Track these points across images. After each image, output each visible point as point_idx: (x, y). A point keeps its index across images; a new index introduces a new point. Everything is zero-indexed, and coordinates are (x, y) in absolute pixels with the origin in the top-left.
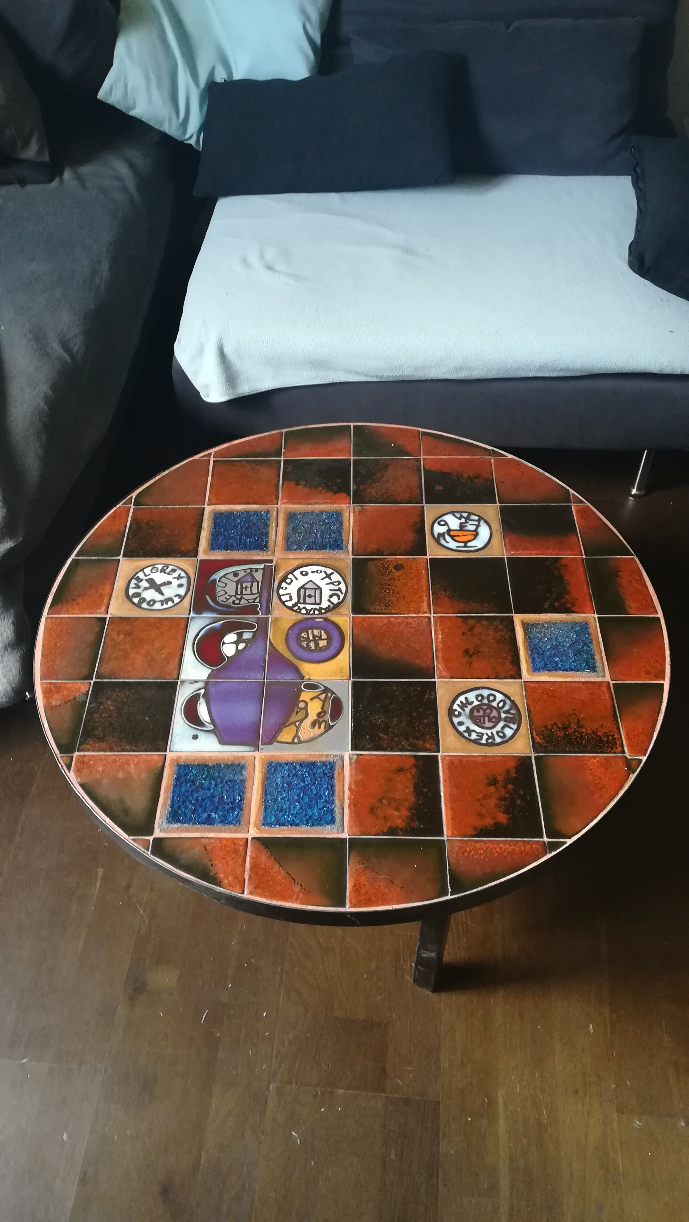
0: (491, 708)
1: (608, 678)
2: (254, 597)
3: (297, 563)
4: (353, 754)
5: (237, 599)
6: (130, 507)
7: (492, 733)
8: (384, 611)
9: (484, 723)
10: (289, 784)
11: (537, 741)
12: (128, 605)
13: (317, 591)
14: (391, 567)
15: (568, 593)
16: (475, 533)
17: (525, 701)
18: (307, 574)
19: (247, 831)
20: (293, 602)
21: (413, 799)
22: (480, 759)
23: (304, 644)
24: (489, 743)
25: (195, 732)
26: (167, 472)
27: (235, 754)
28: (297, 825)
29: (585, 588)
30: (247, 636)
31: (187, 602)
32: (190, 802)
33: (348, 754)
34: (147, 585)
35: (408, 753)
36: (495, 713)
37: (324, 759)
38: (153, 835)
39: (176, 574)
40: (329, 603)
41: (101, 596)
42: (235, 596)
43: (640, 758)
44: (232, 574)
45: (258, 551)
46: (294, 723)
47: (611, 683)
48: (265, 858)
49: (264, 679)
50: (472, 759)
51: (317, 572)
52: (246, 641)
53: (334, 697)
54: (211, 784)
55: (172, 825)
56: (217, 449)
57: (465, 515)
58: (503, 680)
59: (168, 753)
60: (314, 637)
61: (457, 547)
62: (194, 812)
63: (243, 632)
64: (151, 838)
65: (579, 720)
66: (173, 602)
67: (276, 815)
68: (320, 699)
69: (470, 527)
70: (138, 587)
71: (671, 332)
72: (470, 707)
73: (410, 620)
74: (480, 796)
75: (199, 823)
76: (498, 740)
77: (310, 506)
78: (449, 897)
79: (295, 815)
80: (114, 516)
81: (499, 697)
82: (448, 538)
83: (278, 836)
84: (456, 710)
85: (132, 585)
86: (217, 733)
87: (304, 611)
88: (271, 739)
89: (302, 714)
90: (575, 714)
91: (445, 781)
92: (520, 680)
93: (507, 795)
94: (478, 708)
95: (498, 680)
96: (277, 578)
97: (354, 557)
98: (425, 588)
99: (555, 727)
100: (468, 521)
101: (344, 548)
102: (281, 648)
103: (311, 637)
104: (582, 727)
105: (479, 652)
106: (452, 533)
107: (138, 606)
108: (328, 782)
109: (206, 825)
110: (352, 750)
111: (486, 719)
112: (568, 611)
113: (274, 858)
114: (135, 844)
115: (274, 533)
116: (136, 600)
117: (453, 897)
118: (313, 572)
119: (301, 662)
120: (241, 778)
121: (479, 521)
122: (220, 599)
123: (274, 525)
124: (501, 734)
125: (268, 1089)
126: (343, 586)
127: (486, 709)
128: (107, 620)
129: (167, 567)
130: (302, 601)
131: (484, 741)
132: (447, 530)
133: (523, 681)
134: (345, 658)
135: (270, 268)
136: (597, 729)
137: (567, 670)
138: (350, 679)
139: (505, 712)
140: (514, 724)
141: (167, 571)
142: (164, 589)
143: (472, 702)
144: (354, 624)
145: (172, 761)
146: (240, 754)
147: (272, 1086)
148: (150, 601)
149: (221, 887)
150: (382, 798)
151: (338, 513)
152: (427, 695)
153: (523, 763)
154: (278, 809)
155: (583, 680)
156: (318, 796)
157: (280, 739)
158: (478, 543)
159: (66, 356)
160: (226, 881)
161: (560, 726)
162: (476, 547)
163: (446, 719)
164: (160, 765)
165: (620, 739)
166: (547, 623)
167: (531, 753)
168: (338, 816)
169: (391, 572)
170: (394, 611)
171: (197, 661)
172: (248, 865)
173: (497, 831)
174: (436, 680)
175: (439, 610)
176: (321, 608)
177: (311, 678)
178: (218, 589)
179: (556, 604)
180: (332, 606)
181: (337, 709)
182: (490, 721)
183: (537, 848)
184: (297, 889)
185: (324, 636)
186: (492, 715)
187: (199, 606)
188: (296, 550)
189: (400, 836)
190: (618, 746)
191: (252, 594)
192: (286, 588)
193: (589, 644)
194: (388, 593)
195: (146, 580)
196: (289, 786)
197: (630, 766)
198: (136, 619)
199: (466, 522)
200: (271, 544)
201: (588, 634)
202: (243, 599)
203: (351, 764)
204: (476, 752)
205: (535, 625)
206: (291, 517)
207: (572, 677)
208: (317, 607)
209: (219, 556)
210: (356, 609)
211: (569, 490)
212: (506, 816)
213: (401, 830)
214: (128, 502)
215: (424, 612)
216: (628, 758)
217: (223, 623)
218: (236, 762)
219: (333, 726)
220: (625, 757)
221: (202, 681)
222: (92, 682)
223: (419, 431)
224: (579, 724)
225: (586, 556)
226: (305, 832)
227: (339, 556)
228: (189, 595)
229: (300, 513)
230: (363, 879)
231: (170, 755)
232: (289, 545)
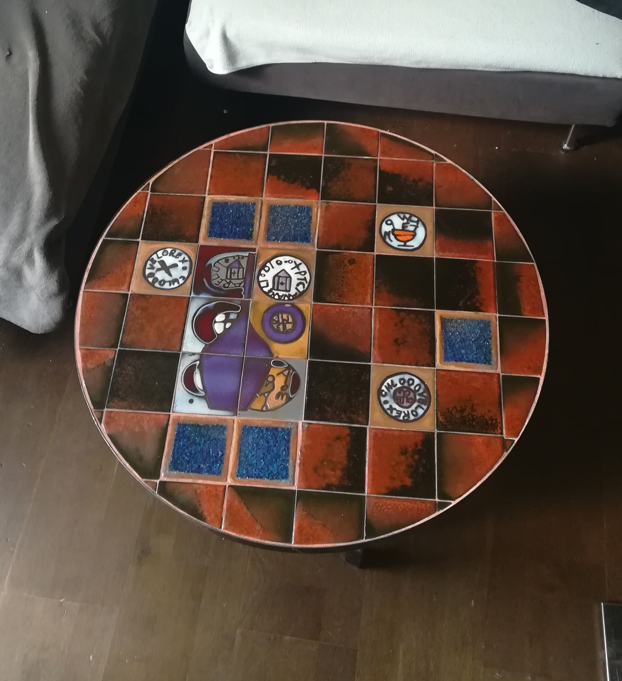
1: (499, 371)
2: (240, 281)
3: (274, 253)
4: (305, 423)
5: (227, 283)
6: (148, 193)
7: (408, 412)
8: (337, 301)
9: (403, 403)
10: (258, 444)
11: (440, 420)
12: (145, 283)
13: (288, 279)
14: (346, 261)
15: (479, 293)
16: (413, 234)
17: (436, 386)
19: (225, 480)
21: (346, 462)
22: (396, 433)
23: (275, 326)
24: (405, 420)
25: (191, 397)
26: (177, 161)
27: (220, 417)
28: (261, 478)
29: (492, 289)
30: (233, 316)
31: (189, 284)
32: (186, 455)
33: (302, 422)
35: (345, 425)
36: (412, 395)
37: (283, 426)
38: (159, 478)
39: (181, 258)
40: (296, 291)
41: (125, 275)
42: (225, 280)
43: (514, 439)
44: (224, 259)
45: (245, 240)
46: (264, 394)
47: (501, 374)
48: (237, 502)
49: (244, 355)
50: (391, 432)
52: (231, 321)
53: (294, 373)
54: (201, 440)
55: (173, 472)
56: (217, 140)
57: (407, 216)
58: (421, 367)
59: (171, 413)
60: (283, 320)
61: (398, 246)
62: (188, 462)
64: (158, 481)
65: (473, 405)
66: (178, 283)
67: (247, 469)
68: (284, 375)
70: (152, 268)
71: (596, 44)
72: (394, 389)
73: (356, 310)
74: (394, 463)
75: (192, 472)
76: (412, 417)
77: (287, 200)
78: (364, 540)
79: (261, 470)
80: (135, 201)
81: (417, 381)
82: (392, 237)
83: (247, 485)
84: (383, 391)
85: (148, 266)
86: (207, 399)
87: (276, 297)
88: (246, 407)
89: (270, 386)
90: (471, 400)
91: (370, 449)
92: (433, 368)
93: (414, 464)
94: (399, 390)
95: (417, 367)
96: (258, 265)
97: (318, 250)
98: (370, 282)
99: (455, 409)
100: (409, 222)
101: (311, 241)
102: (258, 329)
103: (281, 321)
104: (474, 411)
105: (405, 342)
106: (396, 232)
107: (152, 284)
108: (285, 445)
109: (197, 474)
110: (304, 419)
112: (477, 309)
113: (244, 502)
114: (147, 485)
115: (258, 224)
116: (151, 280)
117: (367, 540)
118: (286, 262)
119: (272, 342)
120: (223, 437)
121: (417, 222)
122: (214, 282)
123: (258, 216)
124: (414, 413)
126: (308, 276)
127: (406, 391)
128: (129, 296)
129: (175, 251)
130: (276, 288)
131: (401, 418)
132: (392, 230)
133: (435, 368)
134: (304, 341)
136: (485, 413)
137: (469, 362)
138: (307, 359)
139: (419, 395)
141: (175, 254)
142: (172, 271)
143: (396, 385)
144: (315, 310)
145: (174, 420)
146: (224, 417)
149: (206, 522)
150: (324, 460)
151: (309, 208)
152: (363, 376)
153: (428, 437)
154: (248, 464)
155: (480, 371)
156: (278, 456)
157: (253, 406)
158: (415, 243)
160: (209, 518)
161: (458, 409)
162: (413, 246)
163: (376, 398)
164: (165, 422)
165: (501, 423)
166: (460, 319)
167: (435, 430)
168: (290, 473)
169: (345, 265)
170: (344, 302)
171: (195, 337)
172: (225, 507)
173: (403, 491)
174: (371, 363)
175: (379, 302)
176: (290, 295)
177: (279, 356)
178: (213, 273)
179: (469, 303)
181: (296, 384)
182: (408, 401)
183: (430, 507)
184: (258, 527)
185: (290, 320)
186: (409, 397)
187: (198, 287)
188: (274, 240)
189: (334, 491)
190: (498, 428)
191: (238, 279)
193: (489, 340)
194: (342, 284)
195: (159, 262)
196: (257, 446)
197: (505, 444)
198: (151, 296)
199: (408, 223)
200: (255, 234)
201: (490, 332)
202: (231, 283)
203: (303, 431)
204: (395, 426)
205: (451, 320)
206: (272, 209)
207: (472, 368)
208: (287, 293)
209: (214, 242)
210: (317, 297)
211: (491, 197)
212: (411, 480)
213: (335, 486)
214: (147, 188)
215: (368, 304)
216: (505, 438)
217: (216, 304)
218: (221, 424)
219: (292, 398)
220: (503, 438)
221: (198, 354)
222: (117, 350)
223: (379, 132)
224: (473, 410)
225: (497, 260)
226: (267, 484)
227: (308, 247)
228: (191, 276)
229: (279, 206)
230: (306, 523)
231: (172, 415)
232: (269, 236)
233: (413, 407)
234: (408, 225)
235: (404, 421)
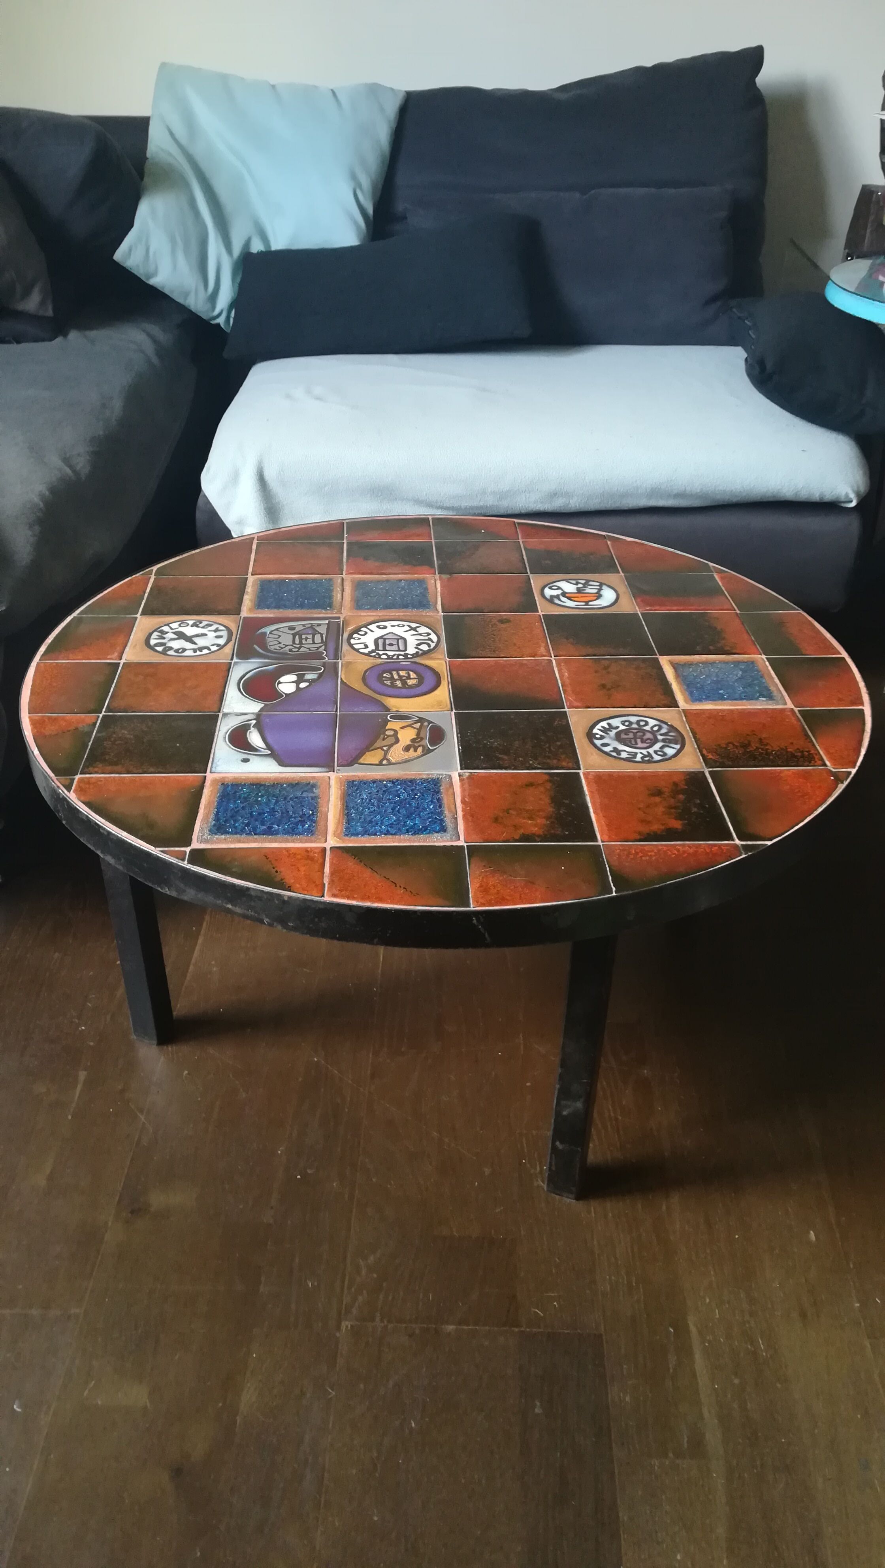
3: (372, 619)
4: (464, 773)
6: (150, 577)
8: (491, 656)
10: (379, 799)
11: (709, 758)
12: (149, 652)
14: (494, 621)
15: (723, 638)
16: (597, 595)
17: (687, 725)
19: (323, 839)
21: (551, 809)
22: (636, 775)
25: (246, 756)
27: (303, 775)
28: (393, 834)
29: (745, 635)
31: (228, 650)
32: (242, 817)
33: (456, 773)
35: (538, 771)
37: (424, 777)
38: (190, 845)
40: (417, 650)
41: (113, 645)
42: (291, 645)
43: (849, 770)
44: (287, 628)
45: (320, 610)
46: (381, 748)
47: (795, 709)
48: (351, 864)
49: (336, 711)
50: (625, 775)
51: (398, 626)
53: (432, 726)
54: (270, 801)
55: (217, 837)
56: (261, 534)
58: (654, 709)
59: (208, 774)
62: (247, 825)
63: (305, 674)
64: (188, 850)
65: (760, 739)
67: (364, 827)
71: (803, 450)
73: (522, 662)
74: (641, 805)
75: (255, 834)
76: (656, 758)
77: (384, 576)
78: (614, 894)
79: (391, 825)
80: (129, 584)
81: (652, 722)
83: (368, 845)
84: (597, 734)
88: (352, 761)
90: (755, 735)
91: (591, 792)
92: (677, 708)
93: (679, 804)
94: (625, 732)
95: (649, 709)
96: (346, 630)
97: (445, 614)
98: (541, 637)
99: (730, 745)
101: (432, 607)
104: (765, 745)
105: (618, 686)
107: (164, 653)
108: (432, 797)
109: (266, 837)
110: (461, 769)
111: (639, 741)
112: (727, 653)
113: (364, 864)
114: (166, 855)
115: (339, 596)
117: (619, 894)
119: (385, 697)
120: (311, 795)
123: (339, 590)
125: (338, 1328)
128: (121, 665)
129: (201, 623)
130: (381, 648)
133: (680, 709)
134: (444, 693)
136: (786, 747)
137: (736, 700)
138: (452, 711)
139: (661, 735)
144: (451, 668)
145: (215, 781)
147: (346, 1325)
149: (290, 892)
150: (509, 809)
151: (421, 581)
152: (556, 722)
153: (695, 780)
154: (365, 821)
156: (421, 809)
157: (361, 761)
159: (68, 470)
160: (298, 886)
161: (737, 744)
163: (585, 741)
164: (198, 784)
165: (818, 754)
166: (703, 663)
167: (704, 769)
168: (448, 822)
169: (494, 625)
170: (502, 655)
171: (244, 698)
172: (327, 869)
173: (671, 835)
174: (566, 710)
175: (561, 654)
178: (269, 640)
179: (712, 648)
182: (642, 742)
183: (727, 850)
184: (399, 892)
188: (369, 609)
189: (535, 842)
190: (816, 761)
193: (760, 678)
194: (493, 641)
196: (379, 801)
197: (834, 777)
198: (160, 664)
199: (584, 587)
200: (336, 605)
201: (757, 671)
203: (461, 780)
204: (630, 768)
205: (688, 665)
206: (360, 585)
207: (743, 706)
208: (402, 653)
209: (268, 614)
210: (453, 653)
211: (707, 563)
212: (681, 822)
213: (539, 836)
214: (148, 574)
215: (543, 656)
216: (834, 770)
218: (302, 782)
220: (828, 769)
221: (253, 714)
222: (101, 716)
223: (515, 522)
224: (761, 743)
225: (740, 611)
226: (405, 841)
227: (426, 614)
228: (231, 644)
229: (371, 582)
230: (492, 881)
231: (209, 776)
232: (358, 605)
235: (643, 761)
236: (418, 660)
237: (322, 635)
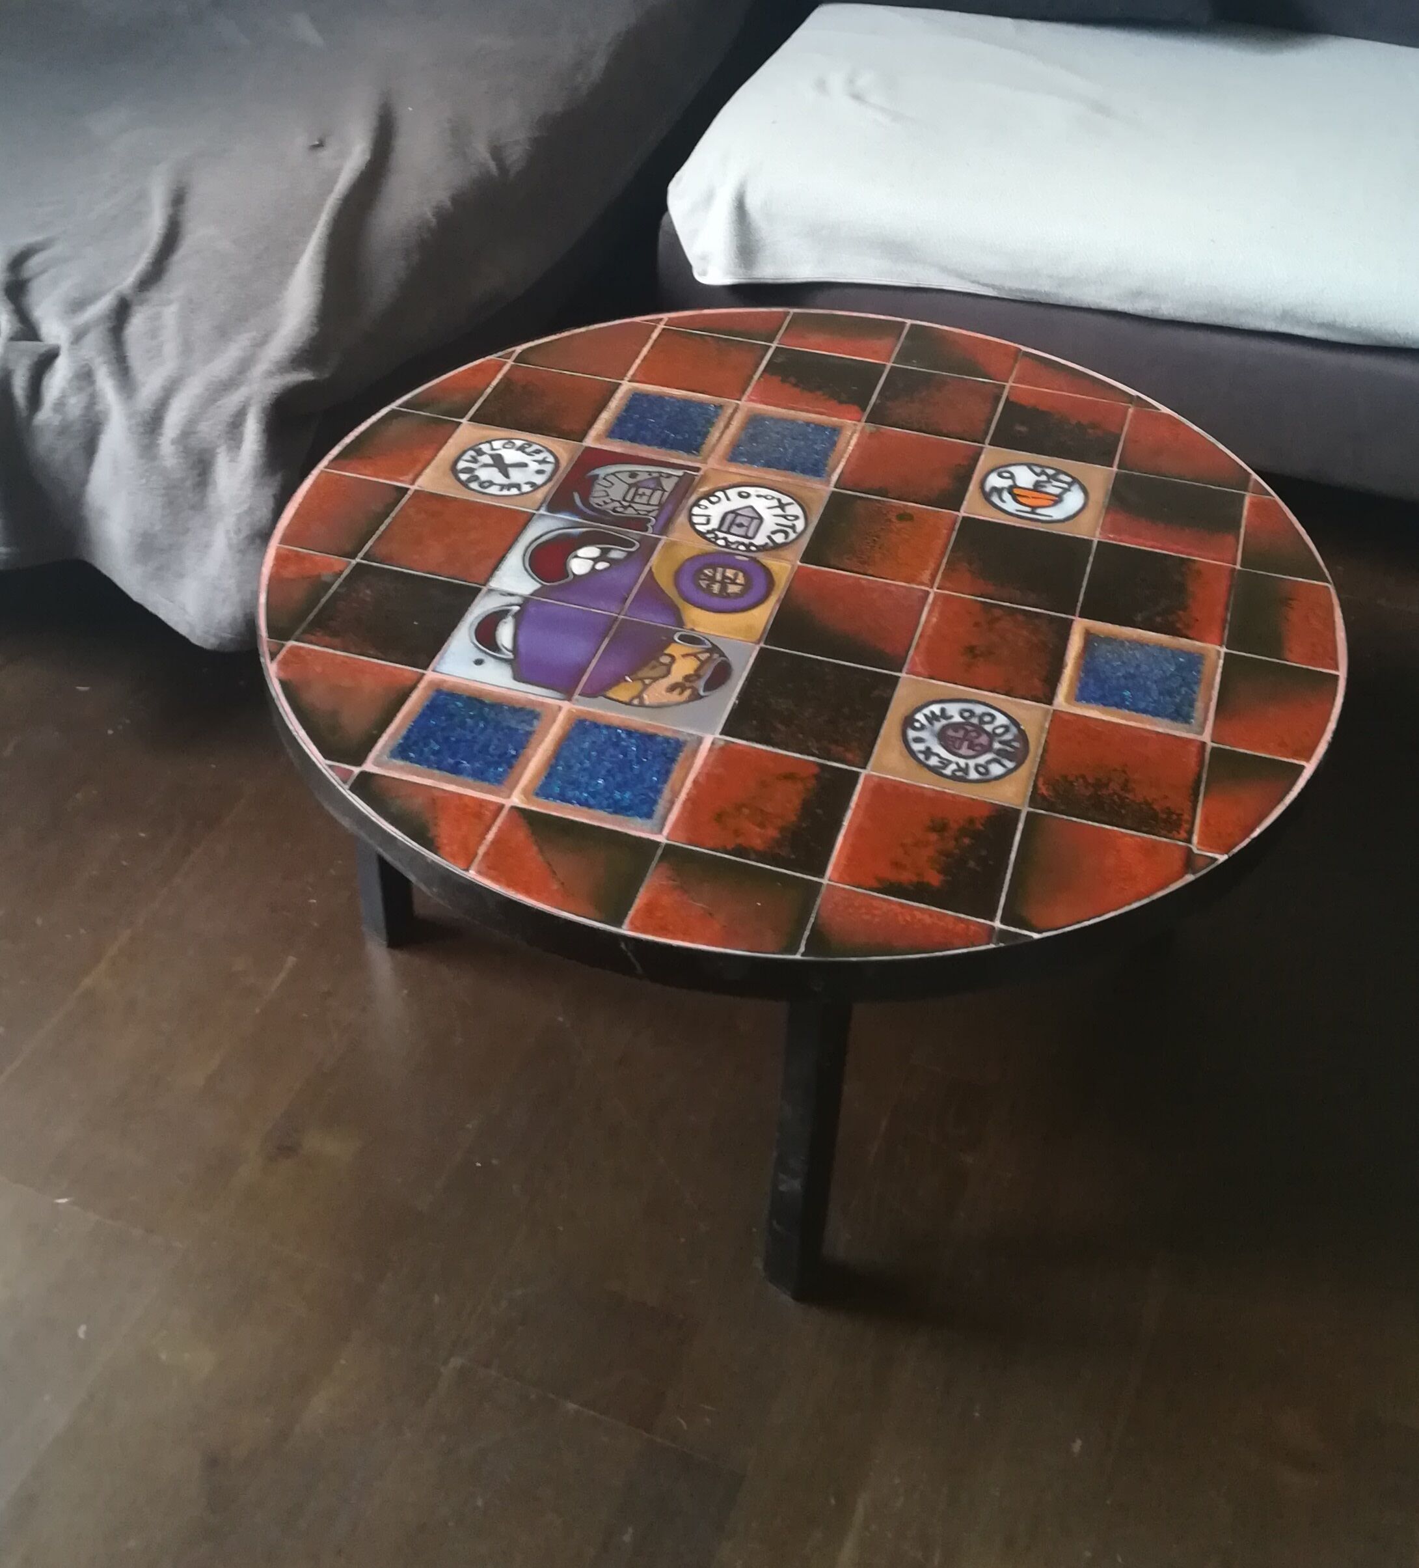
0: (979, 730)
1: (1206, 737)
3: (738, 479)
4: (720, 739)
6: (507, 362)
7: (967, 765)
8: (854, 569)
9: (959, 748)
10: (601, 753)
11: (1040, 792)
12: (450, 480)
13: (756, 522)
14: (893, 514)
15: (1185, 608)
17: (1044, 735)
18: (748, 495)
19: (506, 796)
20: (709, 527)
21: (794, 818)
22: (930, 794)
23: (703, 584)
25: (481, 656)
26: (583, 330)
27: (533, 697)
28: (590, 807)
29: (1219, 610)
30: (617, 554)
31: (540, 495)
32: (436, 740)
33: (711, 737)
34: (490, 461)
35: (811, 759)
36: (984, 740)
37: (669, 734)
38: (361, 766)
39: (539, 457)
40: (768, 541)
41: (413, 463)
42: (619, 502)
43: (1217, 856)
45: (682, 452)
46: (642, 680)
47: (1210, 745)
48: (522, 834)
49: (619, 614)
50: (918, 790)
51: (765, 497)
52: (612, 562)
53: (721, 660)
54: (477, 725)
55: (394, 762)
56: (673, 315)
58: (1017, 700)
59: (428, 672)
60: (724, 577)
62: (435, 753)
63: (610, 549)
64: (356, 770)
65: (1127, 781)
67: (562, 789)
68: (699, 659)
69: (1052, 489)
70: (475, 460)
72: (944, 722)
73: (893, 589)
74: (908, 841)
75: (439, 768)
76: (973, 775)
77: (792, 412)
78: (797, 957)
79: (593, 795)
80: (475, 370)
81: (1001, 720)
82: (1006, 496)
83: (554, 814)
84: (918, 721)
85: (467, 456)
86: (515, 664)
88: (596, 691)
89: (661, 670)
90: (1124, 772)
91: (857, 805)
92: (1048, 706)
93: (957, 851)
94: (956, 727)
95: (1010, 698)
96: (697, 491)
97: (836, 490)
98: (937, 551)
99: (1081, 780)
101: (825, 475)
102: (665, 581)
103: (719, 577)
104: (1128, 791)
105: (992, 654)
106: (1016, 491)
107: (465, 484)
108: (663, 765)
109: (447, 774)
110: (721, 734)
112: (1174, 632)
113: (535, 839)
114: (332, 773)
115: (717, 434)
116: (464, 477)
117: (804, 958)
118: (758, 496)
120: (528, 728)
122: (593, 501)
123: (722, 425)
124: (982, 770)
126: (800, 525)
128: (410, 493)
129: (530, 446)
130: (724, 528)
131: (948, 771)
133: (1052, 708)
134: (762, 616)
135: (857, 97)
136: (1154, 800)
137: (1137, 711)
138: (759, 644)
139: (1001, 742)
140: (1011, 761)
141: (528, 450)
142: (511, 471)
144: (797, 575)
145: (431, 683)
146: (540, 699)
148: (484, 482)
149: (436, 854)
150: (744, 805)
151: (835, 430)
152: (878, 691)
153: (1004, 818)
154: (568, 781)
155: (1160, 730)
156: (640, 778)
157: (610, 694)
158: (1056, 513)
159: (492, 166)
160: (448, 849)
161: (1090, 781)
163: (897, 730)
164: (409, 683)
165: (1191, 822)
166: (1129, 642)
167: (1023, 806)
168: (659, 809)
169: (888, 520)
170: (870, 572)
171: (524, 570)
172: (490, 836)
173: (919, 892)
174: (903, 675)
175: (948, 585)
177: (696, 629)
178: (597, 487)
179: (1159, 619)
180: (771, 544)
181: (721, 675)
182: (970, 747)
183: (976, 932)
184: (555, 886)
185: (741, 579)
187: (558, 502)
188: (743, 463)
189: (750, 860)
190: (1181, 831)
192: (706, 508)
193: (1194, 685)
194: (871, 547)
196: (599, 756)
197: (1189, 861)
198: (455, 499)
199: (1048, 482)
200: (706, 448)
201: (1199, 672)
203: (711, 750)
204: (928, 783)
205: (1109, 640)
206: (755, 420)
207: (1141, 722)
208: (746, 541)
209: (616, 447)
210: (810, 556)
211: (1249, 474)
212: (941, 877)
213: (757, 853)
214: (508, 356)
215: (922, 584)
216: (1196, 851)
217: (587, 532)
218: (529, 707)
219: (701, 697)
220: (1190, 849)
221: (521, 596)
222: (354, 562)
223: (1020, 350)
224: (1125, 786)
225: (1241, 566)
226: (600, 820)
227: (815, 484)
228: (550, 485)
229: (771, 419)
230: (666, 900)
231: (430, 675)
232: (735, 455)
233: (982, 760)
234: (1047, 485)
235: (953, 777)
236: (761, 557)
237: (664, 491)
